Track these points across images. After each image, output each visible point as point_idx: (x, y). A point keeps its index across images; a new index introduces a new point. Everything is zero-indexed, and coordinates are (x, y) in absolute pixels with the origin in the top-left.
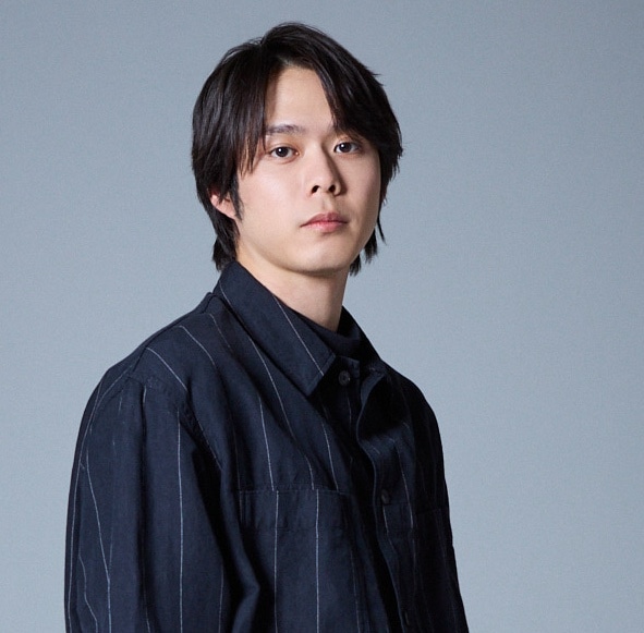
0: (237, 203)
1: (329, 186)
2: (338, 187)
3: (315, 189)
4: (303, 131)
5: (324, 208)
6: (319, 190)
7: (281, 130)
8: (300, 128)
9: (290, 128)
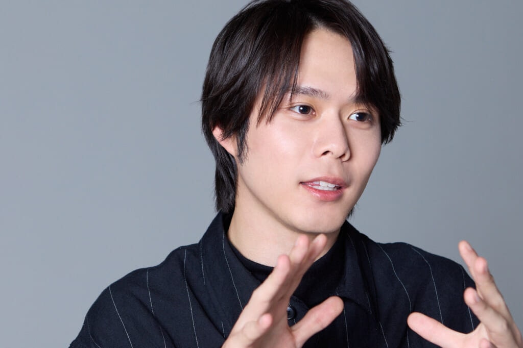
0: (241, 146)
1: (341, 154)
2: (348, 154)
3: (325, 153)
4: (326, 96)
5: (329, 172)
6: (329, 155)
7: (305, 92)
8: (324, 94)
9: (314, 91)
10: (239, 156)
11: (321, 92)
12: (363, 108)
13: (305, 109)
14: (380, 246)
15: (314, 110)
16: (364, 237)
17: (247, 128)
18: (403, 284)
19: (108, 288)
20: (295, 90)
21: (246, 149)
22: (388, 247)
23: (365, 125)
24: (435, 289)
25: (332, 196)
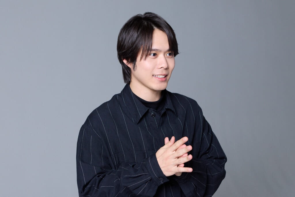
3: (161, 68)
4: (160, 51)
7: (154, 50)
9: (157, 50)
12: (170, 52)
13: (154, 55)
15: (157, 54)
17: (136, 61)
19: (96, 109)
20: (151, 50)
21: (136, 67)
23: (171, 57)
25: (164, 79)
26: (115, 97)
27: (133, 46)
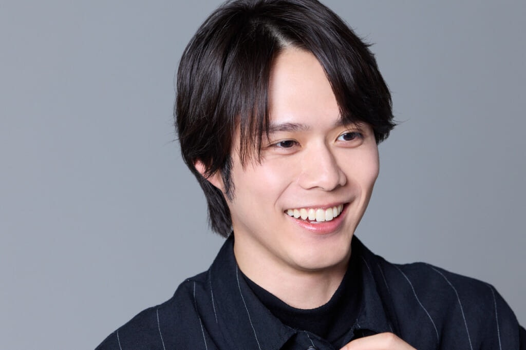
0: (227, 182)
4: (307, 128)
7: (284, 129)
8: (304, 126)
9: (293, 126)
10: (227, 192)
11: (301, 125)
13: (287, 144)
14: (397, 267)
16: (380, 259)
18: (426, 311)
20: (274, 129)
22: (406, 268)
24: (462, 313)
26: (186, 288)
27: (211, 116)
